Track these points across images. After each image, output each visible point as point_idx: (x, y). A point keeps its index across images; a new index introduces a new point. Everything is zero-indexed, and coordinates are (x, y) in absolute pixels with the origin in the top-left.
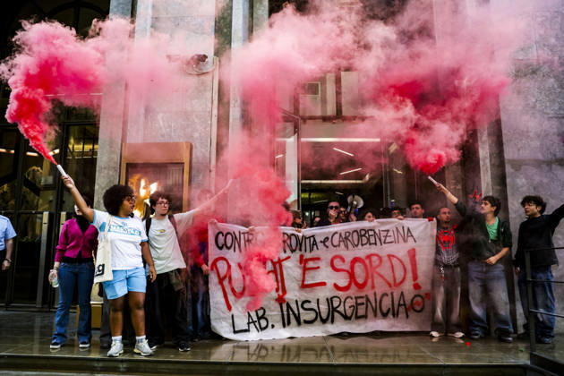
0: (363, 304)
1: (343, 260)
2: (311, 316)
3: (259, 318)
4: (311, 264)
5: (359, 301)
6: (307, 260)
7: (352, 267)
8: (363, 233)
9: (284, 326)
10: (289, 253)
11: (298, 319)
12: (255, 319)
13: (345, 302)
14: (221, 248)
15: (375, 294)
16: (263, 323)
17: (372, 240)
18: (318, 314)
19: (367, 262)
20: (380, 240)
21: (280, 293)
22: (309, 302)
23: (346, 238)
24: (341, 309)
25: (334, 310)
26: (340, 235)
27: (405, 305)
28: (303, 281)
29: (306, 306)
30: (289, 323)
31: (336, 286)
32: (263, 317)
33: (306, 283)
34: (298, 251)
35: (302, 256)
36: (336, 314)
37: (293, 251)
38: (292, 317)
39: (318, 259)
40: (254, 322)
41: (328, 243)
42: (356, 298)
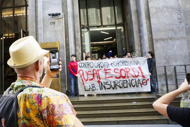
0: (125, 83)
1: (118, 70)
2: (109, 87)
3: (93, 87)
4: (108, 71)
5: (124, 82)
6: (107, 70)
7: (121, 72)
8: (123, 62)
9: (101, 90)
10: (101, 68)
11: (105, 87)
12: (92, 87)
13: (119, 82)
14: (80, 67)
15: (129, 80)
16: (94, 89)
17: (126, 64)
18: (111, 86)
19: (125, 70)
20: (129, 64)
21: (99, 79)
22: (108, 82)
23: (118, 63)
24: (118, 84)
25: (116, 85)
26: (116, 63)
27: (140, 83)
28: (106, 76)
29: (107, 83)
30: (102, 89)
31: (116, 77)
32: (94, 87)
33: (106, 77)
34: (104, 67)
35: (105, 69)
36: (117, 86)
37: (102, 67)
38: (103, 87)
39: (110, 69)
40: (91, 88)
41: (113, 65)
42: (123, 81)
